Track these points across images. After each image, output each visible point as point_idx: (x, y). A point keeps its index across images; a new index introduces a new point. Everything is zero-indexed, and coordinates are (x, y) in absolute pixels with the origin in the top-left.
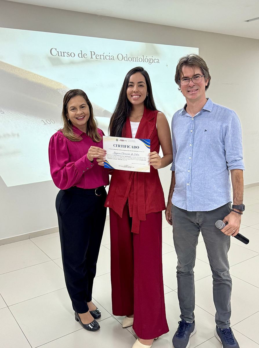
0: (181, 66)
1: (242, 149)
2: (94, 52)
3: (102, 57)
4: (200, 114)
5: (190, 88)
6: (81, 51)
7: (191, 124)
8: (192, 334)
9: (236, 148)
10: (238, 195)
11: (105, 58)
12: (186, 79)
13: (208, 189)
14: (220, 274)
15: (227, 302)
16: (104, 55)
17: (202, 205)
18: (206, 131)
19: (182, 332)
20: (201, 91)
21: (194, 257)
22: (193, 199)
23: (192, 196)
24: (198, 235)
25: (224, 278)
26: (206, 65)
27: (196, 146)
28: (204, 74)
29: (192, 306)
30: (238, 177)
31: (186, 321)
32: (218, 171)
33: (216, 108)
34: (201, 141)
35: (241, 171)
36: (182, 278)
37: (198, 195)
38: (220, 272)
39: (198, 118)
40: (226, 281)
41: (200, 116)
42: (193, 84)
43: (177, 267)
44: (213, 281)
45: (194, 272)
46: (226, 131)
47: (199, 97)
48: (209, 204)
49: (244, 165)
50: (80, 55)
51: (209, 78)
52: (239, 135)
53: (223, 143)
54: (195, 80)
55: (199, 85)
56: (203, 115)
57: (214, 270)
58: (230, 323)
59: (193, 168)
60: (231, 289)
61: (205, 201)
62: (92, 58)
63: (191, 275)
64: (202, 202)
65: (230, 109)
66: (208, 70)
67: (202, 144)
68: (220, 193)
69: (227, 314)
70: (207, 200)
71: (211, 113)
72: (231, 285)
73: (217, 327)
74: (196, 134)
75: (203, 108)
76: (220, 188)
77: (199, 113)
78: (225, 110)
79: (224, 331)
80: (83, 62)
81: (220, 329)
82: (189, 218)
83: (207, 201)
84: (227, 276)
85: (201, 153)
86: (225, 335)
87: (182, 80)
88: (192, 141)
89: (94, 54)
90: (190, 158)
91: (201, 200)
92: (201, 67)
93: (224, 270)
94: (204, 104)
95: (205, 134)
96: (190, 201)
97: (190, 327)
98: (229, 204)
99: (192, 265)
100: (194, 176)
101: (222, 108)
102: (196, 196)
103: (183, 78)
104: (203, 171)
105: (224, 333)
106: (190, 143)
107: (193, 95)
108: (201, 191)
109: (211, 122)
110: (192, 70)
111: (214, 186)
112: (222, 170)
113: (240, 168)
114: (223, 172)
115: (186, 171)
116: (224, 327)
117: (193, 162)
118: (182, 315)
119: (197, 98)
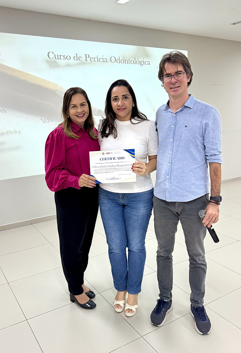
0: (163, 63)
1: (221, 144)
2: (88, 55)
3: (96, 60)
4: (181, 111)
5: (173, 85)
6: (77, 54)
7: (172, 119)
8: (168, 311)
9: (216, 143)
10: (216, 187)
11: (99, 61)
12: (169, 76)
13: (186, 181)
14: (196, 258)
15: (202, 284)
16: (97, 58)
17: (181, 196)
18: (186, 126)
19: (159, 309)
20: (183, 88)
21: (173, 243)
22: (172, 191)
23: (171, 188)
24: (177, 224)
25: (199, 262)
26: (188, 61)
27: (177, 141)
28: (186, 71)
29: (170, 286)
30: (217, 171)
31: (163, 300)
32: (197, 165)
33: (198, 105)
34: (181, 136)
35: (219, 165)
36: (161, 262)
37: (177, 187)
38: (195, 257)
39: (179, 114)
40: (201, 265)
41: (181, 112)
42: (175, 81)
43: (157, 252)
44: (190, 264)
45: (172, 257)
46: (205, 127)
47: (181, 94)
48: (187, 195)
49: (222, 159)
50: (75, 58)
51: (191, 75)
52: (218, 131)
53: (203, 139)
54: (177, 77)
55: (180, 82)
56: (184, 111)
57: (191, 254)
58: (203, 302)
59: (173, 161)
60: (205, 272)
61: (183, 193)
62: (86, 60)
63: (170, 259)
64: (180, 194)
65: (211, 106)
66: (190, 67)
67: (182, 140)
68: (198, 185)
69: (201, 294)
70: (185, 191)
71: (192, 110)
72: (205, 269)
73: (191, 305)
74: (177, 130)
75: (185, 105)
76: (198, 181)
77: (180, 109)
78: (206, 106)
79: (197, 308)
80: (79, 64)
81: (194, 307)
82: (169, 207)
83: (185, 193)
84: (202, 260)
85: (180, 148)
86: (198, 312)
87: (165, 77)
88: (172, 137)
89: (89, 57)
90: (170, 152)
91: (179, 191)
92: (183, 64)
93: (199, 255)
94: (186, 101)
95: (186, 130)
96: (170, 192)
97: (167, 305)
98: (206, 195)
99: (171, 250)
100: (173, 169)
101: (203, 105)
102: (175, 188)
103: (166, 75)
104: (182, 165)
105: (197, 311)
106: (171, 138)
107: (176, 91)
108: (180, 183)
109: (192, 118)
110: (174, 67)
111: (192, 179)
112: (201, 164)
113: (218, 162)
114: (201, 166)
115: (166, 164)
116: (198, 305)
117: (173, 156)
118: (161, 295)
119: (179, 95)
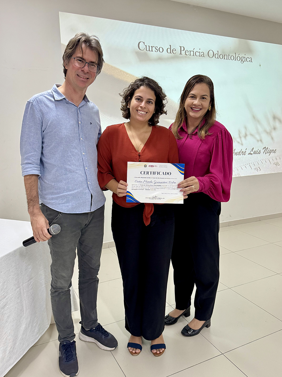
2: (184, 47)
3: (192, 53)
6: (170, 46)
16: (194, 51)
50: (169, 50)
62: (181, 54)
80: (172, 58)
89: (184, 50)
